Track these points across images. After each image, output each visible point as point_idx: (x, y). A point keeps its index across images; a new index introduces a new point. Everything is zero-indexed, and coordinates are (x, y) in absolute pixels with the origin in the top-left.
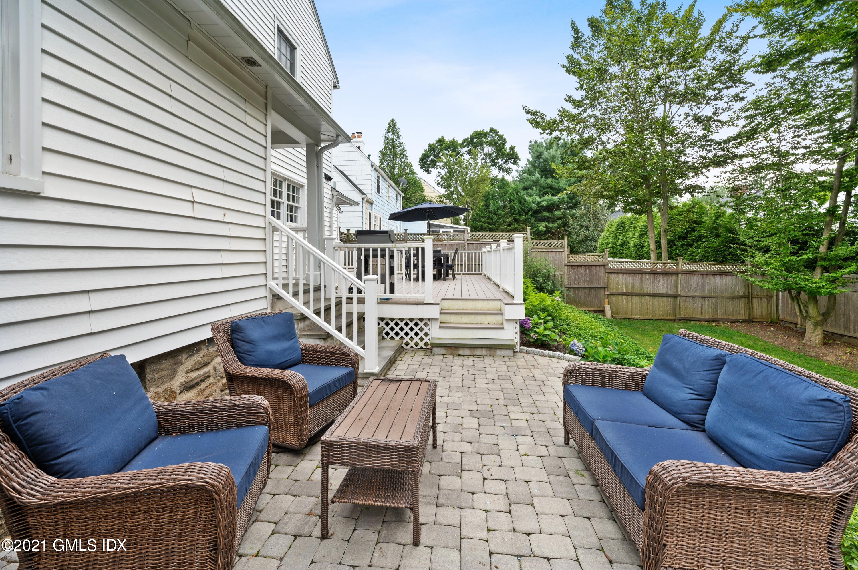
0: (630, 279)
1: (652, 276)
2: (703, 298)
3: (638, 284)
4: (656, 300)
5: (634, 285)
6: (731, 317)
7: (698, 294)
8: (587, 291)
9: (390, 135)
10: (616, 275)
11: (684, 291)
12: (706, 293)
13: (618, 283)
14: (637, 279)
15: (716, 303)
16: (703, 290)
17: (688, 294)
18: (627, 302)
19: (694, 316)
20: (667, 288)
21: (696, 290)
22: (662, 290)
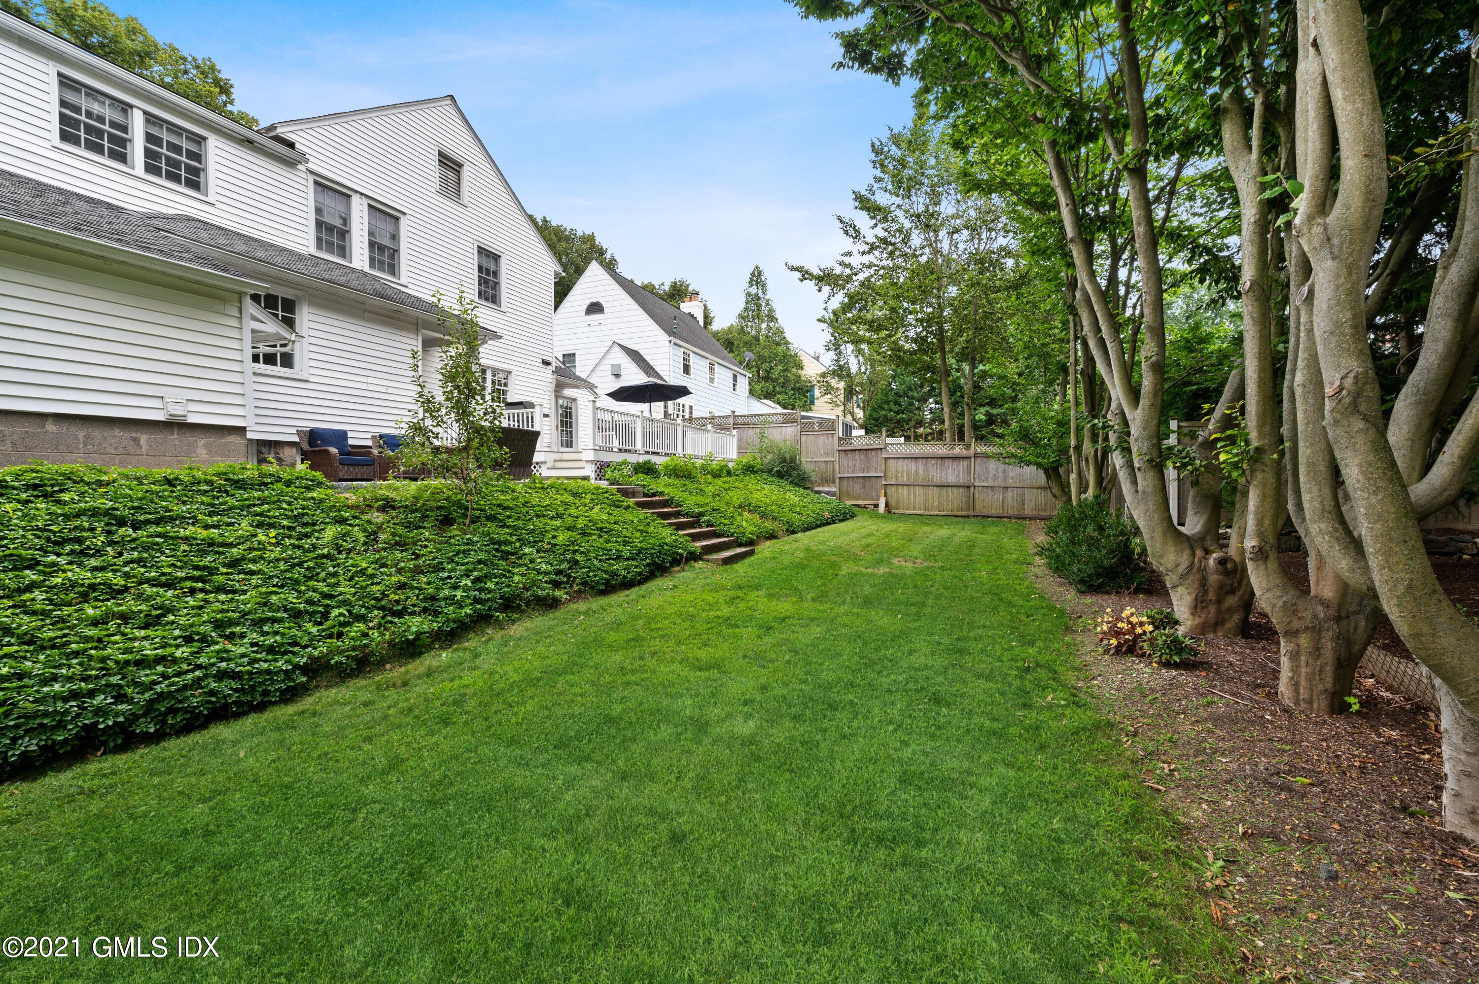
0: (912, 465)
1: (939, 461)
2: (1006, 488)
3: (921, 472)
4: (944, 490)
5: (916, 472)
6: (1042, 513)
7: (998, 483)
8: (862, 481)
9: (753, 290)
10: (894, 461)
11: (980, 480)
12: (1010, 482)
13: (897, 471)
14: (921, 465)
15: (1023, 494)
16: (1005, 478)
17: (985, 484)
18: (909, 494)
19: (993, 512)
20: (958, 476)
21: (995, 478)
22: (951, 479)
